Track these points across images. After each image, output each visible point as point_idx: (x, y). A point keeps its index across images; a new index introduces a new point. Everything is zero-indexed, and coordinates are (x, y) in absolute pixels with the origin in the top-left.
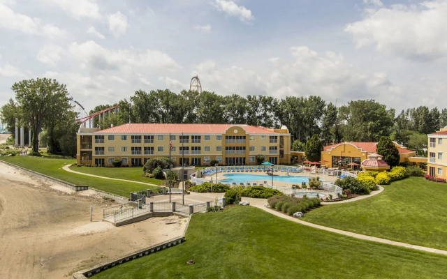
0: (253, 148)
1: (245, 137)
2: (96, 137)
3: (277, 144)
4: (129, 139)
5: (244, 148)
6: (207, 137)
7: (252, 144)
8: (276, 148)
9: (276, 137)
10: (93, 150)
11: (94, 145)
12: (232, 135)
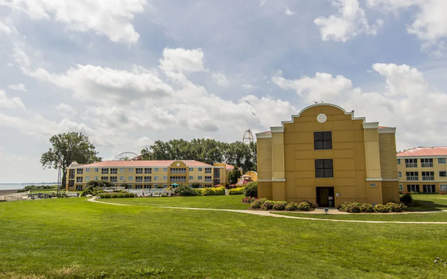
0: (191, 178)
1: (185, 169)
2: (78, 170)
3: (212, 175)
4: (100, 171)
5: (185, 177)
6: (157, 169)
7: (191, 174)
8: (210, 177)
9: (210, 169)
10: (75, 179)
11: (76, 175)
12: (175, 167)
